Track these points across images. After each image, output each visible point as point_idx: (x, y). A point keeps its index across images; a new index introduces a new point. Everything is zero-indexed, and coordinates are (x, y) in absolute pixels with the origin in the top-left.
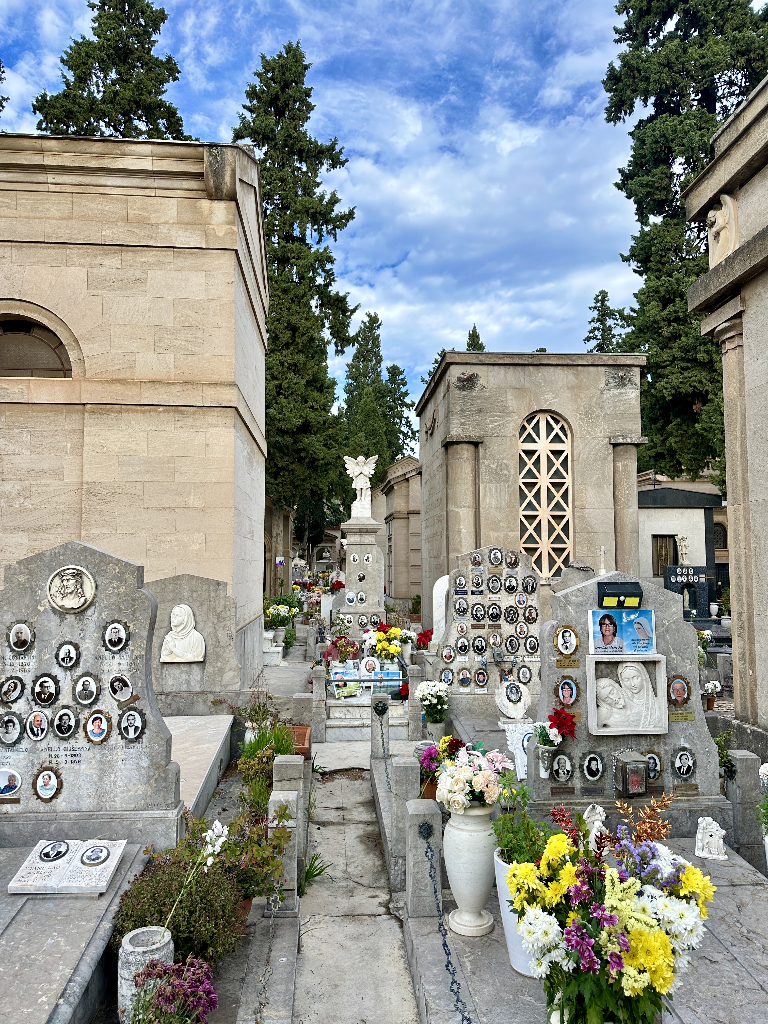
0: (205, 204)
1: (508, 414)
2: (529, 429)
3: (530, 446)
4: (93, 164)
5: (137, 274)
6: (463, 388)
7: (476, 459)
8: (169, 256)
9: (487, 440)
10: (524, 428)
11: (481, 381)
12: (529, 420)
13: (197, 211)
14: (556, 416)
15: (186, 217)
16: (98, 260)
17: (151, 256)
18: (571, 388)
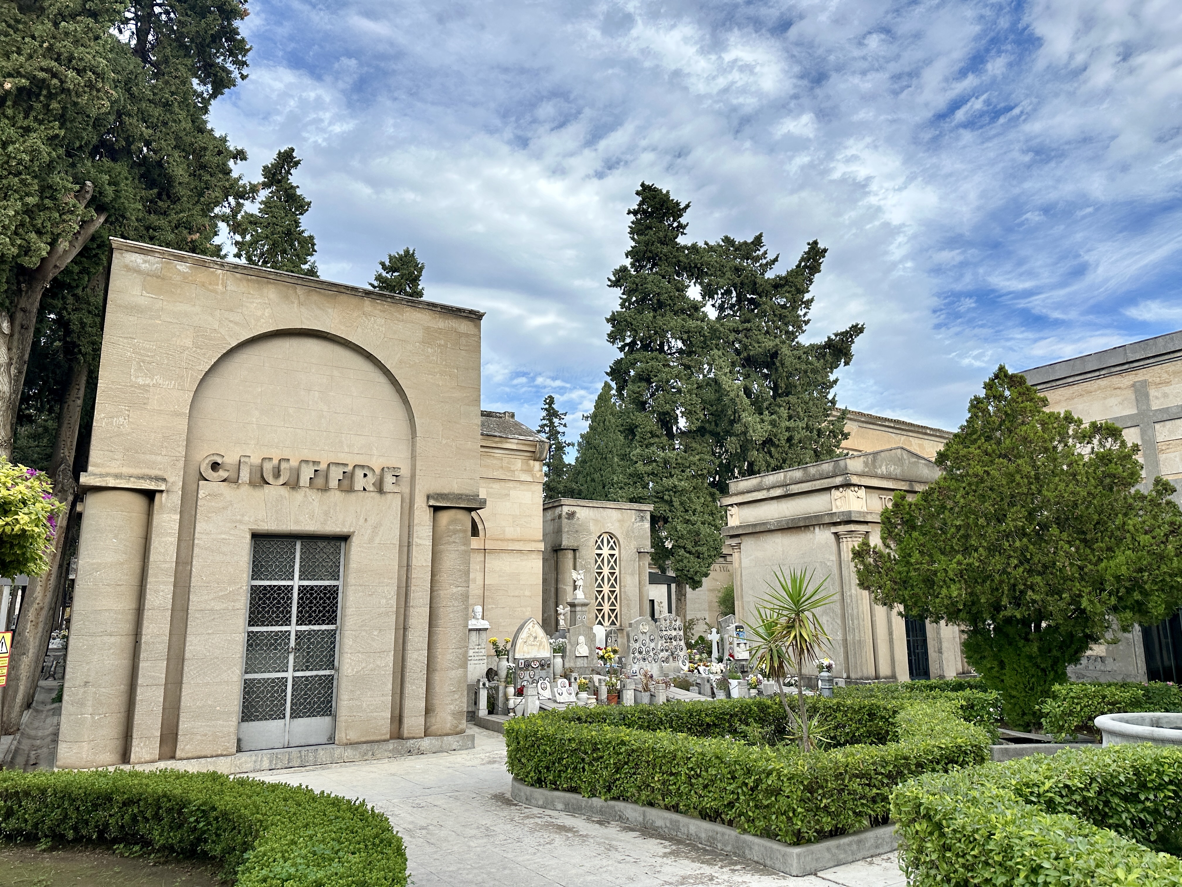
0: (532, 462)
1: (590, 534)
2: (599, 542)
3: (599, 552)
4: (494, 445)
5: (506, 492)
6: (568, 519)
7: (575, 559)
8: (518, 485)
9: (580, 548)
10: (597, 542)
11: (577, 515)
12: (599, 537)
13: (528, 465)
14: (611, 536)
15: (525, 468)
16: (491, 485)
17: (511, 484)
18: (619, 521)
